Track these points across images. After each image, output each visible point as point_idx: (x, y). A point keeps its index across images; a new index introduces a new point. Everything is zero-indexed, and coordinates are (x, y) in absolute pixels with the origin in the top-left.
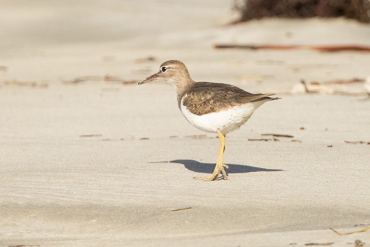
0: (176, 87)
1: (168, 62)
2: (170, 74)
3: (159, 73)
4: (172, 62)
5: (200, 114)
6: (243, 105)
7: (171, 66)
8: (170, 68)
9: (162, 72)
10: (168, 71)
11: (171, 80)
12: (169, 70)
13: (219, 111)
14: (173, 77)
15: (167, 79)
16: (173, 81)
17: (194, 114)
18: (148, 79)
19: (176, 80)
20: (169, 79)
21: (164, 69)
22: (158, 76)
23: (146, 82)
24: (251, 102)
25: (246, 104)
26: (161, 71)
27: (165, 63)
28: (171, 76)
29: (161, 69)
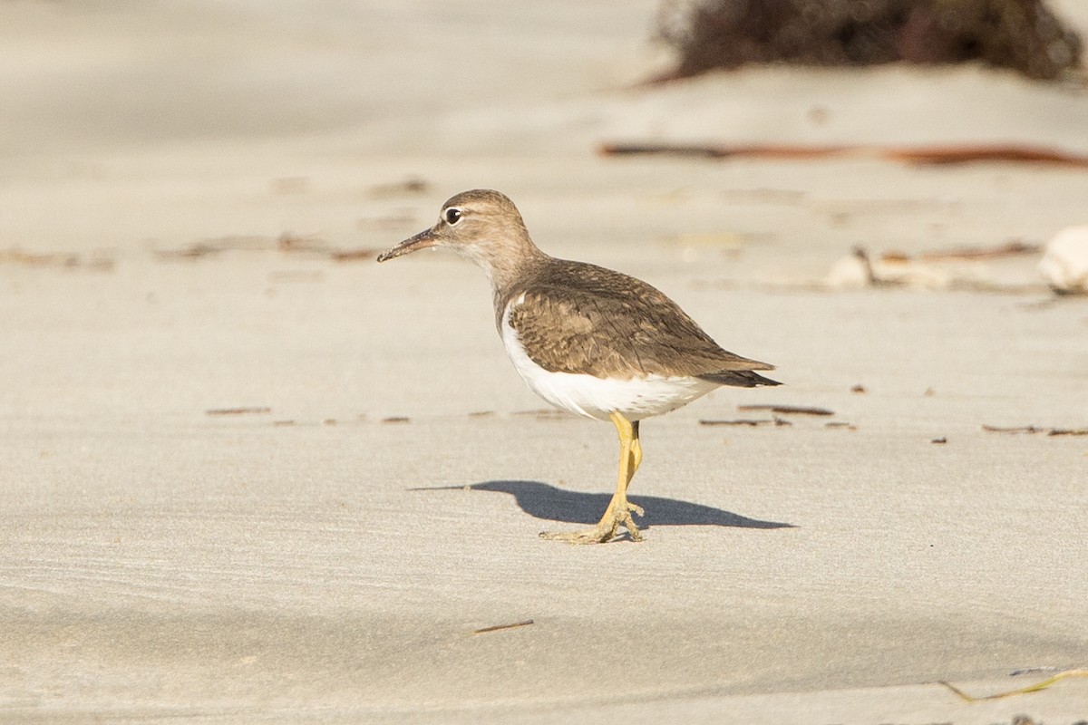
0: (490, 266)
4: (477, 195)
7: (474, 206)
18: (406, 244)
20: (469, 244)
23: (401, 254)
27: (457, 199)
28: (475, 234)
29: (445, 217)
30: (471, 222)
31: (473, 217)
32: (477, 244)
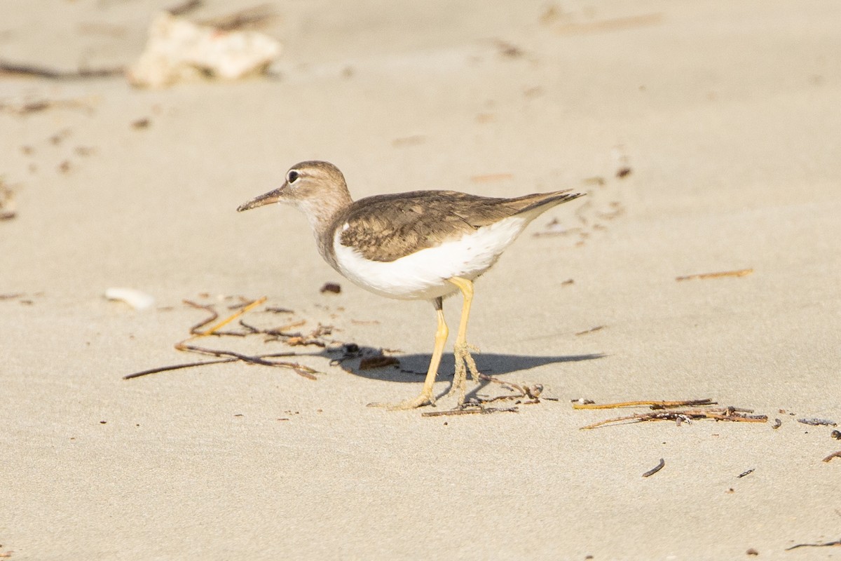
1: (305, 163)
2: (304, 187)
5: (390, 258)
8: (305, 175)
10: (301, 181)
11: (306, 203)
12: (304, 179)
13: (441, 243)
14: (312, 197)
15: (297, 200)
16: (312, 206)
17: (374, 260)
19: (316, 203)
22: (281, 194)
24: (515, 214)
25: (504, 220)
26: (287, 182)
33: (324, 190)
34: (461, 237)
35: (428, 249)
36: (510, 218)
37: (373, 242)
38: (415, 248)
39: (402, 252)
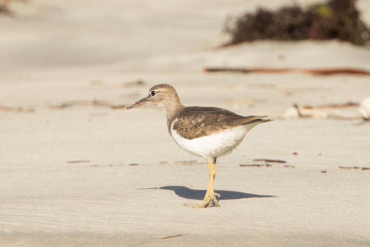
0: (166, 111)
1: (157, 86)
2: (159, 98)
3: (148, 97)
4: (162, 86)
5: (190, 138)
6: (234, 128)
7: (160, 90)
8: (159, 92)
9: (152, 96)
10: (157, 95)
11: (160, 104)
12: (159, 94)
13: (211, 134)
14: (163, 101)
15: (156, 103)
16: (163, 105)
17: (185, 138)
18: (137, 103)
19: (165, 104)
21: (153, 94)
22: (148, 100)
23: (135, 107)
25: (238, 127)
27: (155, 87)
28: (161, 100)
29: (150, 94)
30: (159, 95)
31: (160, 94)
32: (161, 103)
33: (168, 98)
34: (219, 132)
35: (205, 136)
36: (240, 126)
37: (185, 129)
38: (200, 135)
39: (195, 136)
